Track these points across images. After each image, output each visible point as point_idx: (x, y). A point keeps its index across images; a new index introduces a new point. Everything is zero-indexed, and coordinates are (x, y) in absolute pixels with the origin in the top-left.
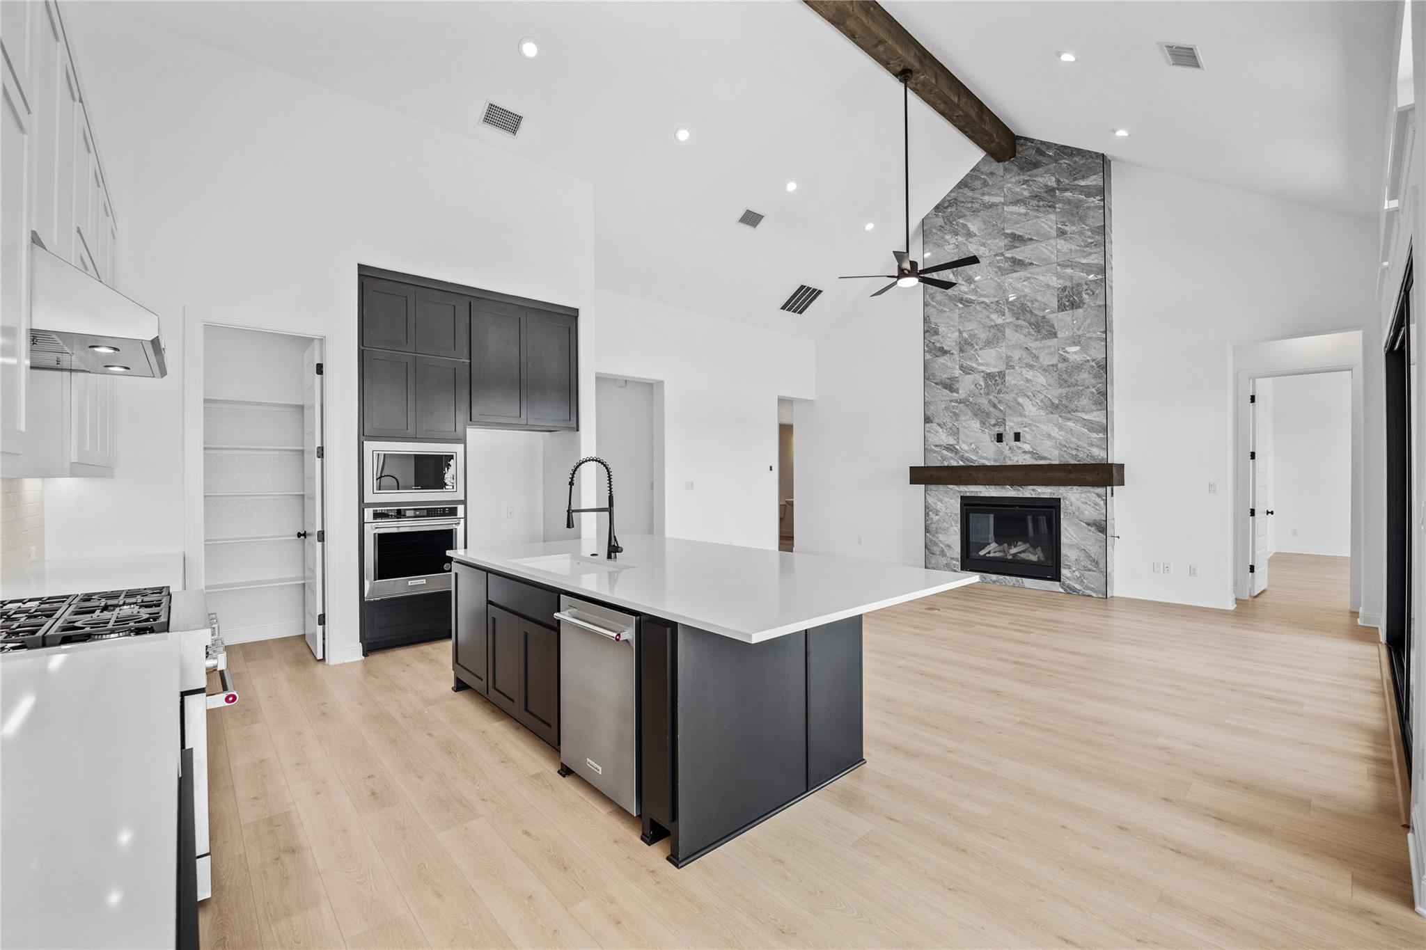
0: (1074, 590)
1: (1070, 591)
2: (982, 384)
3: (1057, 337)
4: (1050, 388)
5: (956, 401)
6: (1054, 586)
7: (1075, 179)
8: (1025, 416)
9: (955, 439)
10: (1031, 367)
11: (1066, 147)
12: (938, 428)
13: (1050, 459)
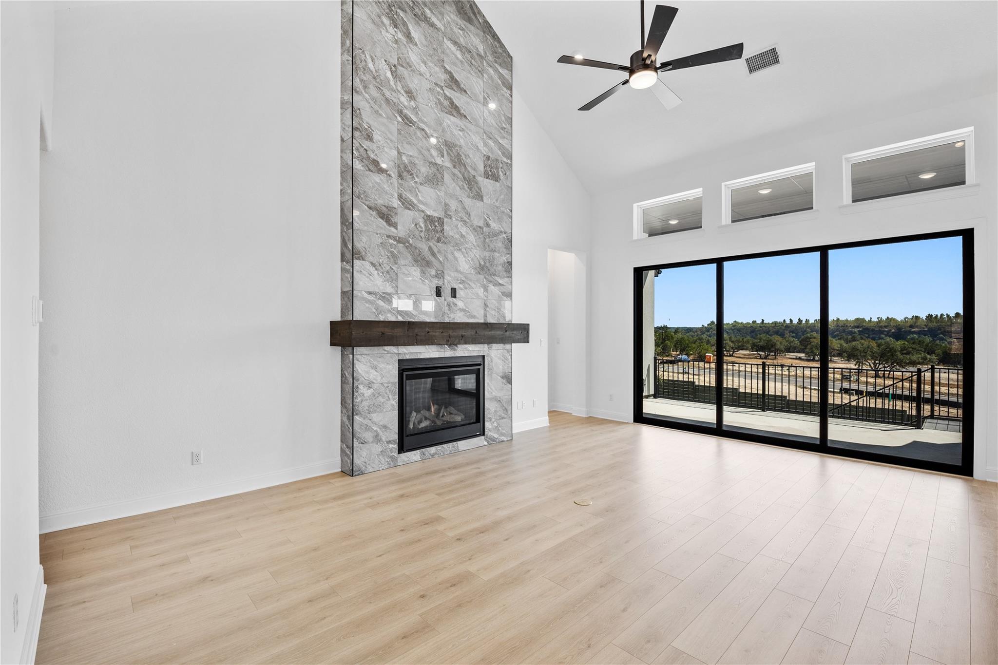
0: (494, 440)
1: (492, 441)
2: (423, 225)
3: (483, 201)
4: (478, 248)
5: (395, 239)
6: (479, 441)
7: (496, 62)
8: (460, 272)
9: (392, 287)
10: (465, 222)
11: (490, 26)
12: (372, 269)
13: (478, 319)
